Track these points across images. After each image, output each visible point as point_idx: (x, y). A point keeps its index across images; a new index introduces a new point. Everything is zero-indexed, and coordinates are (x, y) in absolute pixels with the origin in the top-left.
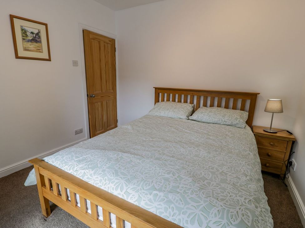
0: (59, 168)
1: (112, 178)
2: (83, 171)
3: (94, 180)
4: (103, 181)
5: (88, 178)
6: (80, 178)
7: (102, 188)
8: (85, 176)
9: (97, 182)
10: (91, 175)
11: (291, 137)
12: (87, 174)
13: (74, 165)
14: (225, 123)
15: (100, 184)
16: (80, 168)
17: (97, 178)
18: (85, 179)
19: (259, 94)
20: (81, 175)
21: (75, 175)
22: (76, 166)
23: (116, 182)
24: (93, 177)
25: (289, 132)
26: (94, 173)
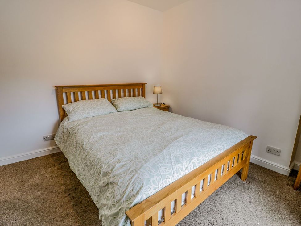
0: (169, 184)
1: (207, 149)
2: (191, 164)
3: (202, 160)
4: (207, 155)
5: (199, 163)
6: (194, 169)
7: (210, 159)
8: (196, 164)
9: (205, 159)
10: (198, 160)
11: (165, 106)
12: (195, 162)
13: (180, 167)
14: (142, 107)
15: (207, 159)
16: (186, 164)
17: (202, 157)
18: (198, 166)
19: (146, 83)
20: (193, 167)
21: (188, 172)
22: (181, 167)
23: (211, 149)
24: (200, 159)
25: (164, 104)
26: (198, 157)
